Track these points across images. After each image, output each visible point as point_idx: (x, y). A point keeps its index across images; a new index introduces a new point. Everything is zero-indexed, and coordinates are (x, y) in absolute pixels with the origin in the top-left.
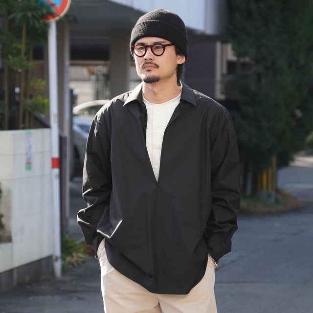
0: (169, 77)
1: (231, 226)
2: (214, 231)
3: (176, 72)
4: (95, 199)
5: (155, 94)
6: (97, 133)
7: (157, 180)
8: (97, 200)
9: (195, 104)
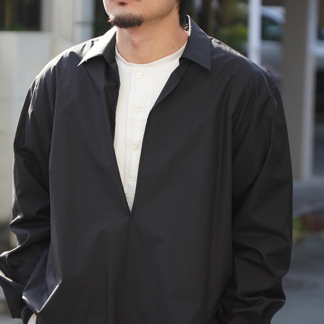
0: (161, 16)
1: (268, 301)
2: (235, 310)
3: (176, 5)
4: (26, 235)
5: (135, 46)
6: (32, 113)
7: (131, 209)
8: (29, 236)
9: (208, 67)
